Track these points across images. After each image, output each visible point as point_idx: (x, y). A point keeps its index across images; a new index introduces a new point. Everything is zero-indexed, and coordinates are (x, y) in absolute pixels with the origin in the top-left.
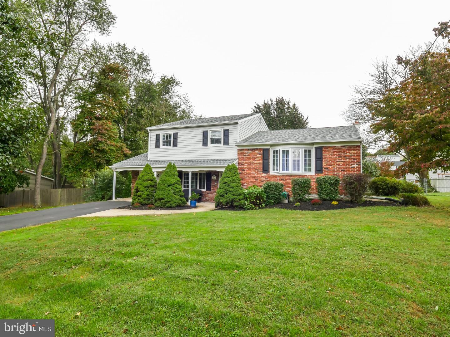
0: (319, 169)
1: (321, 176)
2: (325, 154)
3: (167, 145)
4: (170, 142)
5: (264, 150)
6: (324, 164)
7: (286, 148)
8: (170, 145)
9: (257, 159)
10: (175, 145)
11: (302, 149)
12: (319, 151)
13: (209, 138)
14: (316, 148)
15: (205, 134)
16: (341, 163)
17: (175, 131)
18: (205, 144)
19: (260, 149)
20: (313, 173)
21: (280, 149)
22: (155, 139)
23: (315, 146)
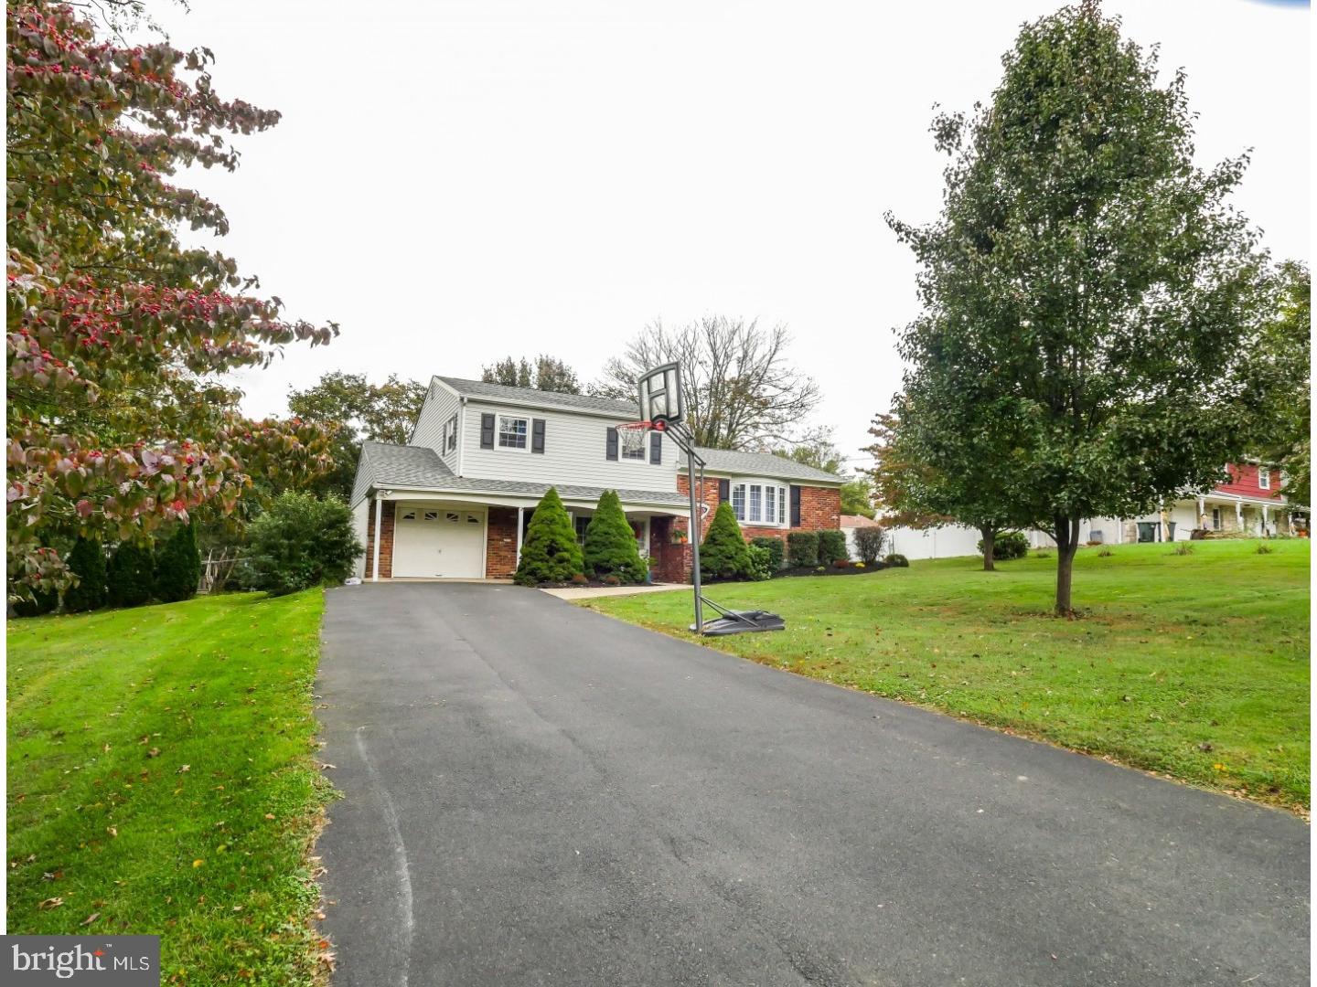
0: (796, 521)
1: (798, 530)
2: (804, 498)
3: (512, 445)
4: (523, 438)
5: (721, 481)
6: (802, 513)
7: (756, 482)
8: (523, 445)
9: (710, 497)
10: (539, 448)
11: (777, 485)
12: (796, 491)
13: (621, 443)
14: (792, 487)
15: (612, 436)
16: (820, 513)
17: (540, 416)
18: (612, 455)
19: (716, 479)
20: (787, 525)
21: (748, 483)
22: (480, 427)
23: (793, 484)
